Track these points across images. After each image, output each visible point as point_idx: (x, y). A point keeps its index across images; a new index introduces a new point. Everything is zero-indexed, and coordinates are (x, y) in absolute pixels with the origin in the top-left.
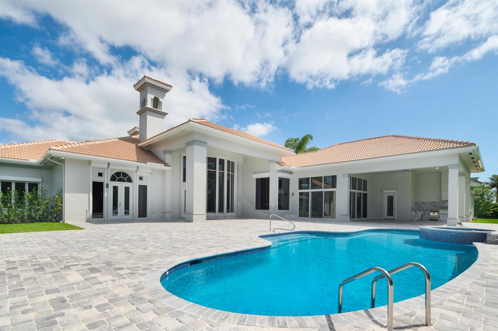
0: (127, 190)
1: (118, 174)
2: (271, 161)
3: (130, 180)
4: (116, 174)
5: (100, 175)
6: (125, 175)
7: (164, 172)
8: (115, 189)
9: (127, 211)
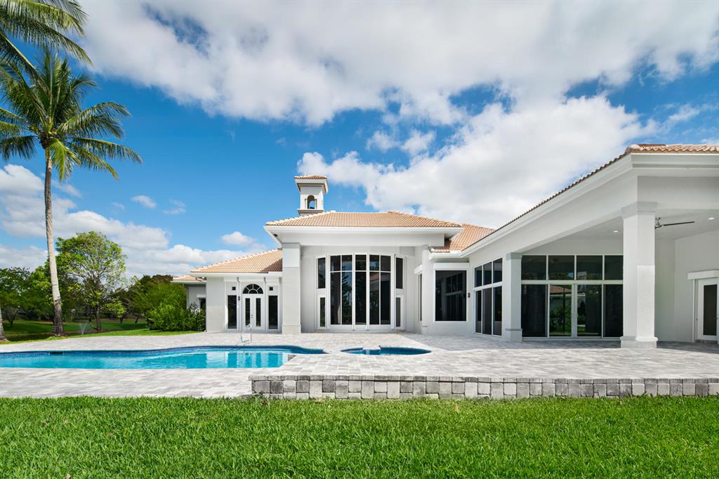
0: (258, 301)
1: (250, 286)
3: (261, 292)
4: (248, 287)
5: (234, 289)
6: (256, 286)
8: (248, 301)
9: (258, 322)
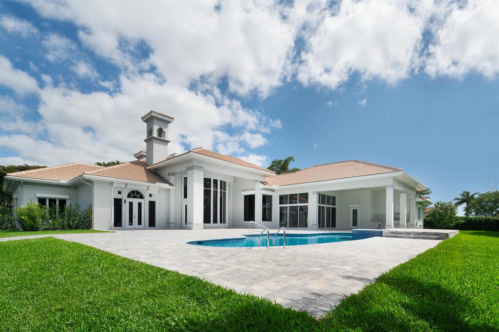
0: (140, 204)
1: (133, 192)
2: (256, 181)
3: (142, 197)
4: (131, 192)
5: (120, 193)
6: (138, 193)
7: (169, 190)
8: (131, 204)
9: (140, 223)
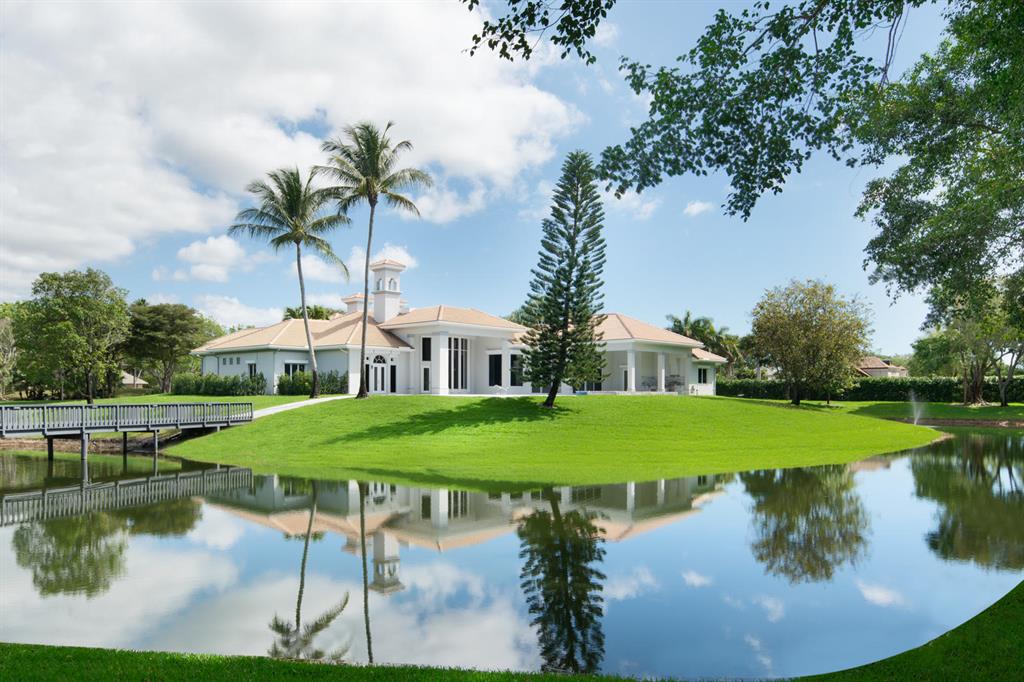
0: (383, 369)
1: (378, 358)
2: (503, 339)
3: (384, 362)
6: (381, 357)
7: (408, 353)
8: (376, 369)
9: (383, 387)
